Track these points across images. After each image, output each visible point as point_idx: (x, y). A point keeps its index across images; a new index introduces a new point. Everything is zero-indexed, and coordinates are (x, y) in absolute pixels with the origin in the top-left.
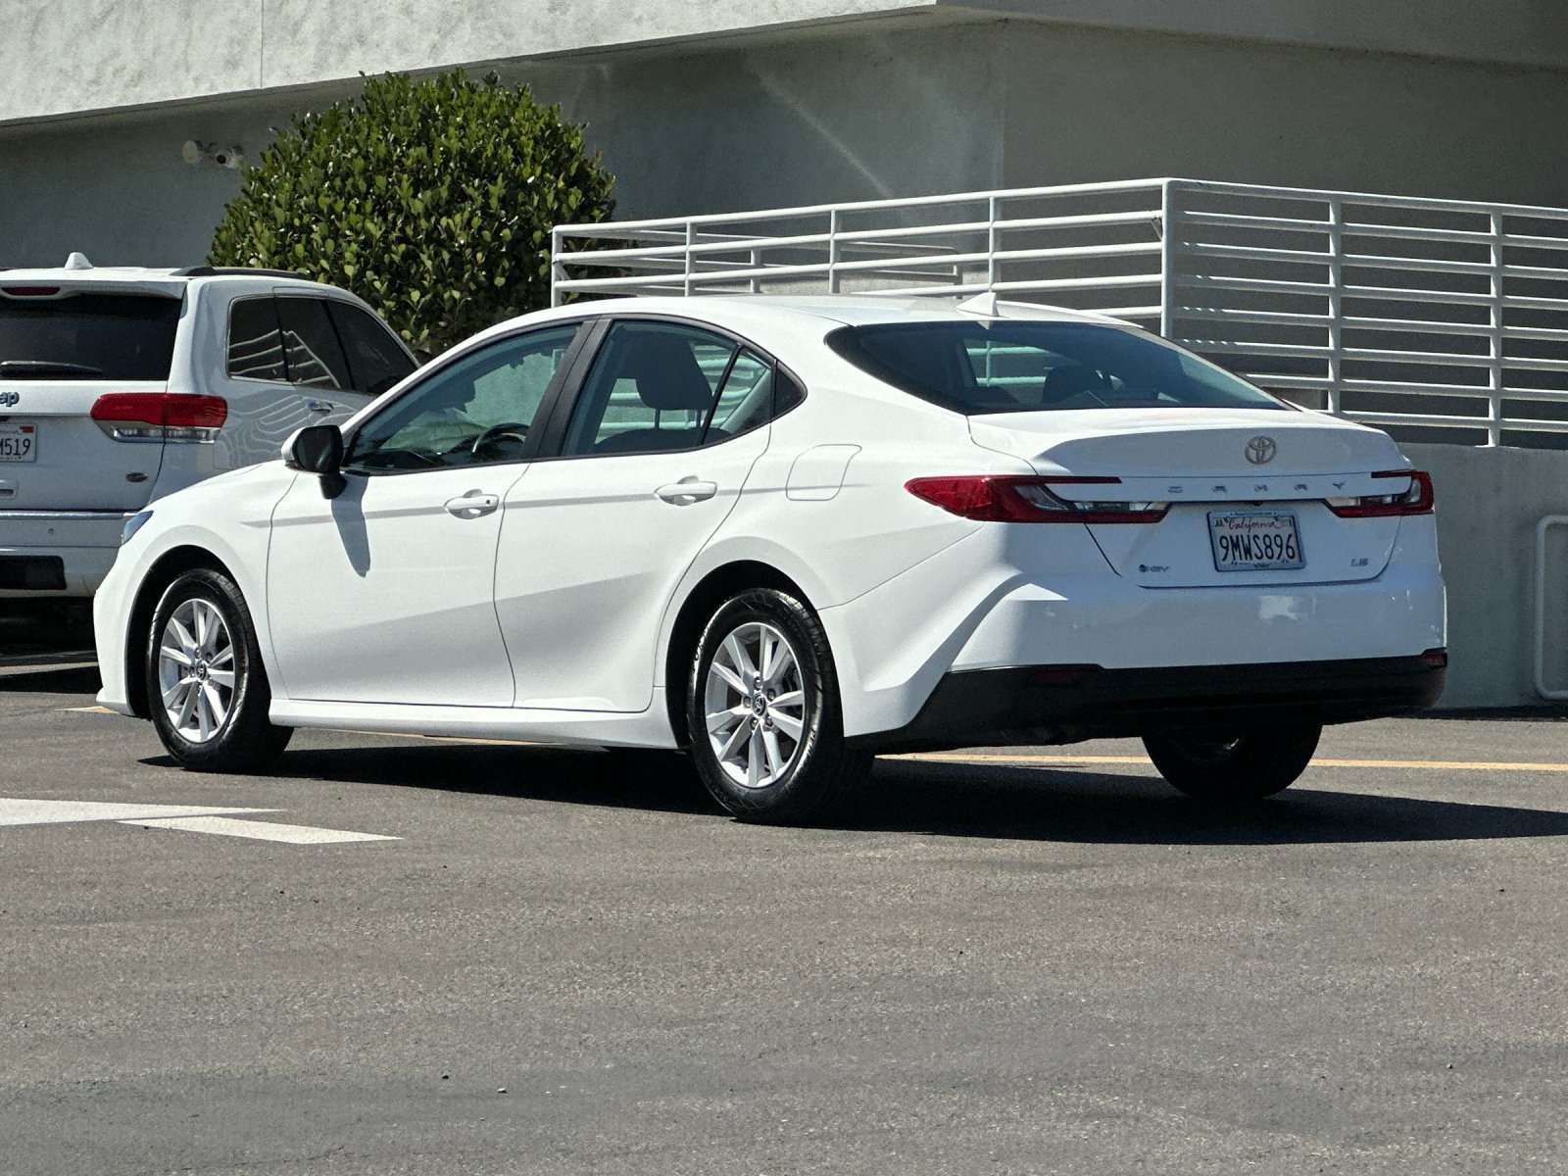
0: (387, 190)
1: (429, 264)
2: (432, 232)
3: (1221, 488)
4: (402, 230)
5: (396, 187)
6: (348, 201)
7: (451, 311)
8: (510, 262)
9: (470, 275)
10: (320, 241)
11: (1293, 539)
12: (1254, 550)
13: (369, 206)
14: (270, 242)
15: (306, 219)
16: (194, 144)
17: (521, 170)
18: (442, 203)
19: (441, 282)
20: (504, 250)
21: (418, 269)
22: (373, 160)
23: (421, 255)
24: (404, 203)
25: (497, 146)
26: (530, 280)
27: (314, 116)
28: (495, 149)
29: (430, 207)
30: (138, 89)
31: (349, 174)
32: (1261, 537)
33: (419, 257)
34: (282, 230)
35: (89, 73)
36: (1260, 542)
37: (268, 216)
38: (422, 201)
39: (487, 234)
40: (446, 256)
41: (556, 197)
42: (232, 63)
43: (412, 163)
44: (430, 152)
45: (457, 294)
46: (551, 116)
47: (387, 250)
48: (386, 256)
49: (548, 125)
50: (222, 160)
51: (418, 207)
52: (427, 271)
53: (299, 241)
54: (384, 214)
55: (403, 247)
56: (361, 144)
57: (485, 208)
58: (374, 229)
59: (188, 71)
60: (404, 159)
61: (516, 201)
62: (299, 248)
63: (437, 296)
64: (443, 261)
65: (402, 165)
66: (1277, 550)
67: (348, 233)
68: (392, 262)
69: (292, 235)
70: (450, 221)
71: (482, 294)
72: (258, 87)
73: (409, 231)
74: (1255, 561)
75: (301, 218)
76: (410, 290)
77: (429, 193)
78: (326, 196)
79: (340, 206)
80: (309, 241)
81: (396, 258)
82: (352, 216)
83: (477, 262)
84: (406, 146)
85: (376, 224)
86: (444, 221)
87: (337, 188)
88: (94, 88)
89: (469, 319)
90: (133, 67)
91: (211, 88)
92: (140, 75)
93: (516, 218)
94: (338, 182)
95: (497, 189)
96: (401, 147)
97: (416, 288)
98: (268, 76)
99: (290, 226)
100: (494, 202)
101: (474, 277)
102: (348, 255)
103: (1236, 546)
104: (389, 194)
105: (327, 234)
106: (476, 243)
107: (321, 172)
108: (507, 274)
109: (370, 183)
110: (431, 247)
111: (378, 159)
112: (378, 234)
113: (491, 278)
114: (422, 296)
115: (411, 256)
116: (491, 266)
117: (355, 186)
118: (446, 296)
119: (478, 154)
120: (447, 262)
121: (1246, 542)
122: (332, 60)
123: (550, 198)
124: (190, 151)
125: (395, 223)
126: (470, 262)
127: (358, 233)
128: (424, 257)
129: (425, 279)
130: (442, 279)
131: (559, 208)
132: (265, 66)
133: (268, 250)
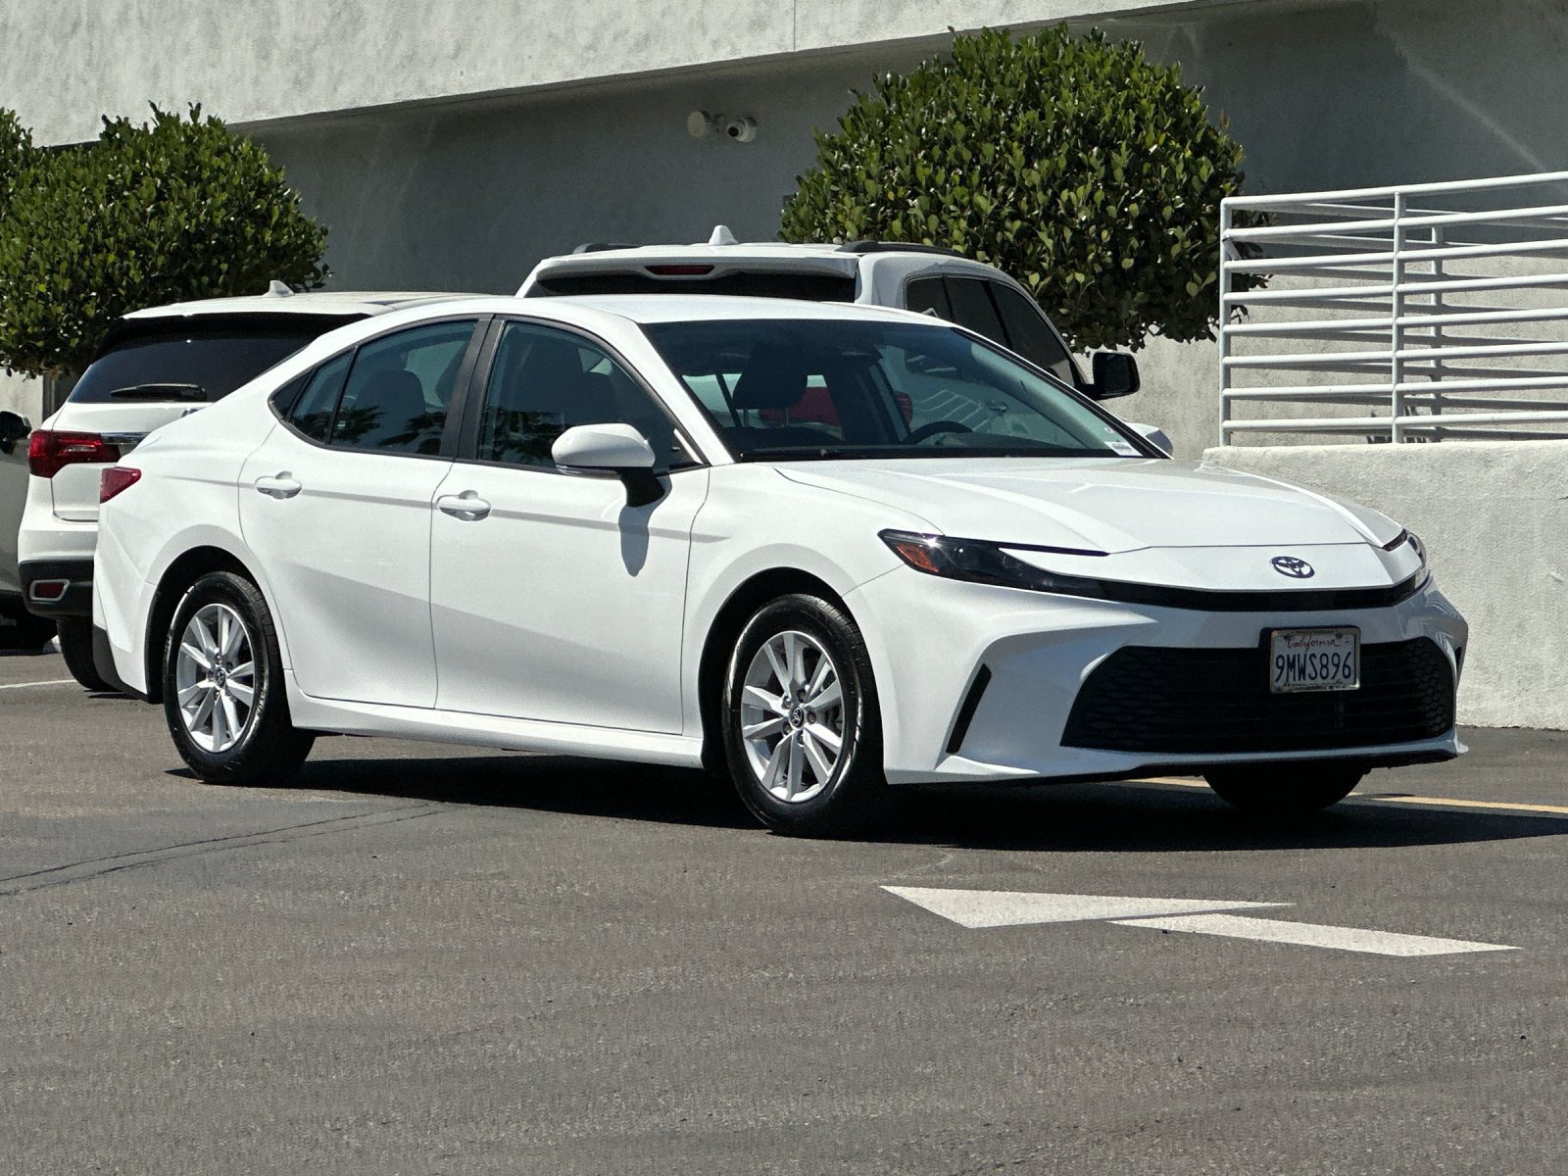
0: (995, 161)
1: (1049, 243)
2: (1049, 208)
4: (1014, 205)
5: (1007, 155)
6: (949, 171)
7: (1073, 296)
8: (1139, 240)
9: (1094, 257)
10: (921, 216)
13: (975, 179)
14: (861, 218)
15: (901, 192)
16: (702, 116)
17: (1144, 138)
18: (1059, 174)
19: (1061, 264)
20: (1130, 227)
21: (1035, 248)
22: (977, 125)
23: (1040, 234)
24: (1016, 174)
25: (1115, 111)
26: (1159, 261)
27: (895, 77)
28: (1113, 113)
29: (1046, 180)
30: (643, 55)
31: (947, 143)
33: (1037, 235)
34: (873, 205)
35: (583, 39)
37: (854, 190)
38: (1039, 172)
39: (1112, 210)
40: (1068, 234)
41: (1186, 169)
42: (758, 24)
43: (1023, 129)
44: (1042, 116)
45: (1080, 278)
46: (1169, 77)
47: (999, 226)
48: (999, 233)
49: (1168, 87)
50: (734, 132)
51: (1034, 177)
52: (1047, 251)
53: (894, 217)
54: (993, 186)
55: (1018, 224)
56: (960, 108)
57: (1108, 178)
58: (984, 203)
59: (705, 33)
60: (1013, 125)
61: (1140, 172)
62: (897, 224)
63: (1057, 281)
64: (1064, 239)
65: (1010, 130)
67: (952, 208)
68: (1005, 241)
69: (885, 210)
70: (1072, 194)
71: (1107, 278)
72: (791, 50)
73: (1024, 206)
75: (895, 191)
76: (1027, 273)
77: (1046, 163)
78: (924, 166)
79: (940, 178)
80: (906, 219)
81: (1010, 236)
82: (958, 189)
83: (1101, 241)
84: (1012, 110)
85: (986, 198)
86: (1065, 194)
87: (936, 157)
88: (591, 54)
89: (1092, 306)
90: (637, 29)
91: (734, 50)
92: (647, 38)
93: (1141, 191)
94: (937, 152)
95: (1122, 159)
96: (1005, 112)
97: (1035, 271)
98: (802, 36)
99: (882, 200)
100: (1119, 174)
101: (1098, 258)
102: (956, 233)
104: (997, 165)
105: (928, 209)
106: (1100, 219)
107: (917, 140)
108: (1135, 255)
109: (976, 153)
110: (1051, 224)
111: (983, 125)
112: (990, 209)
113: (1117, 259)
114: (1042, 279)
115: (1028, 234)
116: (1117, 246)
117: (958, 155)
118: (1068, 279)
119: (1093, 121)
120: (1068, 241)
122: (881, 18)
123: (1180, 167)
124: (696, 122)
125: (1005, 197)
126: (1093, 241)
127: (963, 208)
128: (1043, 236)
129: (1044, 260)
130: (1061, 259)
131: (1189, 180)
132: (798, 26)
133: (858, 227)
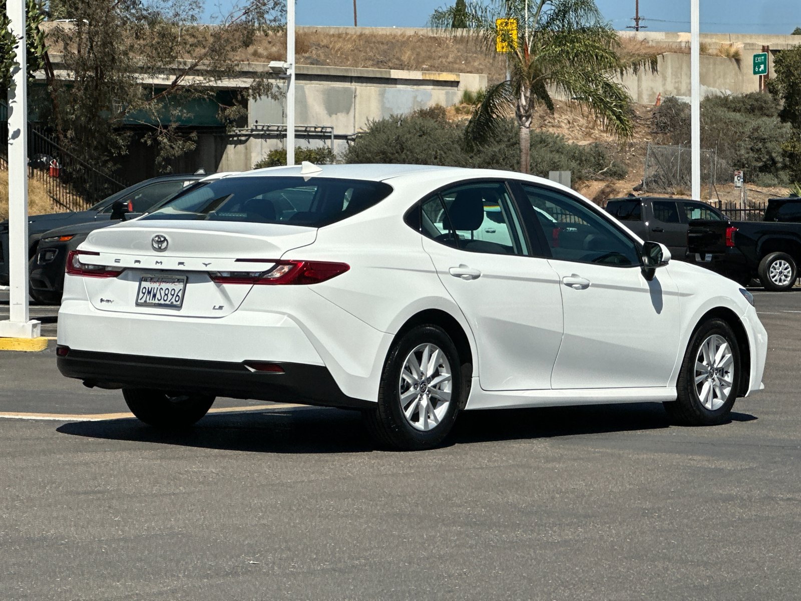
3: (138, 261)
11: (181, 292)
12: (158, 296)
32: (164, 289)
36: (163, 293)
66: (170, 297)
74: (157, 302)
103: (149, 293)
121: (155, 291)
